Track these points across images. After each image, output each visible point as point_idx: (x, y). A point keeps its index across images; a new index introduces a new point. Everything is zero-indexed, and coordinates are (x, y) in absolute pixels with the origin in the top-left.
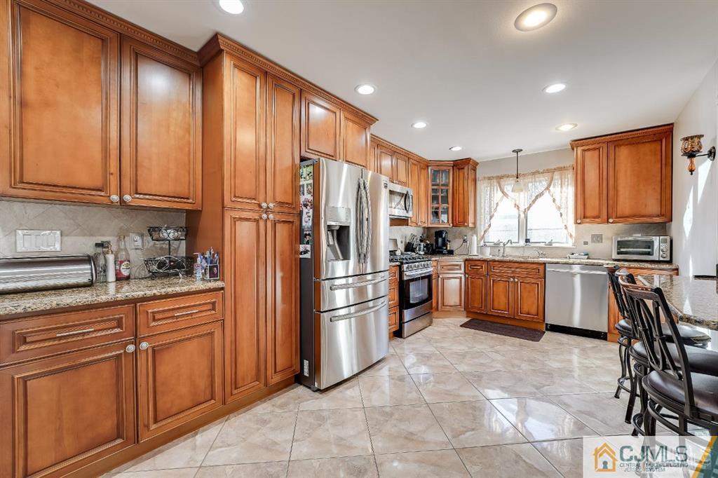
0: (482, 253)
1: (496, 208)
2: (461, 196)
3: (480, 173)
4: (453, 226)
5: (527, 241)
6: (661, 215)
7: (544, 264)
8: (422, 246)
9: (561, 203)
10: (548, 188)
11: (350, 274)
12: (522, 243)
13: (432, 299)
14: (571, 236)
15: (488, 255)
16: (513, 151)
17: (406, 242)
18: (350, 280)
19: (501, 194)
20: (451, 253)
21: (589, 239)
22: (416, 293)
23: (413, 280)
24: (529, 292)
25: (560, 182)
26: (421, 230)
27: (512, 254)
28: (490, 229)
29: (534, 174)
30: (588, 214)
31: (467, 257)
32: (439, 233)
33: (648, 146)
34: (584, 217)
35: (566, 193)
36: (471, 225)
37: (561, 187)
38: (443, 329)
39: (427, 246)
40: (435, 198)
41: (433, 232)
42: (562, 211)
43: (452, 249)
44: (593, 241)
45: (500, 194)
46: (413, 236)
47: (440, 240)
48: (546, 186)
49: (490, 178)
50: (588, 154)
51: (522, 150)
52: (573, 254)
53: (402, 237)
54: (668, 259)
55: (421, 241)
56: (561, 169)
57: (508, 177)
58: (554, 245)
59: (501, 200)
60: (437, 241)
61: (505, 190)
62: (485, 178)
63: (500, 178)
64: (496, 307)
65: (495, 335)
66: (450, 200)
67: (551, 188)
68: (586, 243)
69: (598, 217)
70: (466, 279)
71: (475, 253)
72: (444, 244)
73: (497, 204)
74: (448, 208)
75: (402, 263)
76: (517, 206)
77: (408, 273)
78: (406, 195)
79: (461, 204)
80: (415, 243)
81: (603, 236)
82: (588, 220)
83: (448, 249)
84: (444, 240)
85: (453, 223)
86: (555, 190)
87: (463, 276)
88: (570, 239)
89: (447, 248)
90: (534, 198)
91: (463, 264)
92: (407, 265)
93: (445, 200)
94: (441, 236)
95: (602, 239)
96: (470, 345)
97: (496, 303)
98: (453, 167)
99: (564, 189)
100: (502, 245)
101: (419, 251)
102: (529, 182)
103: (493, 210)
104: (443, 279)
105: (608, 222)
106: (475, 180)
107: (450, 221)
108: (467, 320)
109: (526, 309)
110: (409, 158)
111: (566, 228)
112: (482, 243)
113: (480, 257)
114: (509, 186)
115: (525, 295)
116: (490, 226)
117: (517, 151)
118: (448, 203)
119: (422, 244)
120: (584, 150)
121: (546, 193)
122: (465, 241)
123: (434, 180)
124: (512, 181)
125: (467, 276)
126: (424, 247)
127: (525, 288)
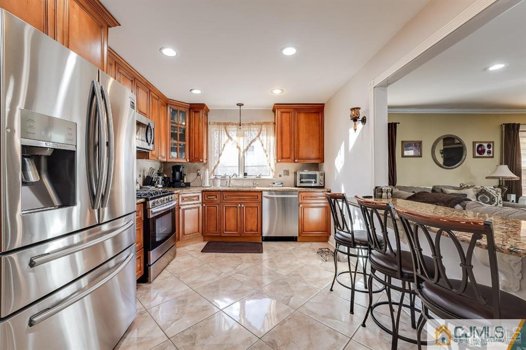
0: (214, 184)
1: (223, 148)
2: (197, 136)
3: (211, 118)
4: (189, 162)
5: (245, 174)
6: (319, 159)
7: (261, 192)
8: (161, 179)
9: (267, 148)
10: (258, 136)
11: (75, 229)
12: (241, 176)
13: (175, 231)
14: (272, 171)
15: (219, 186)
16: (237, 104)
17: (144, 176)
18: (76, 238)
19: (228, 138)
20: (188, 185)
21: (282, 173)
22: (161, 229)
23: (158, 217)
24: (252, 214)
25: (266, 132)
26: (158, 164)
27: (235, 185)
28: (219, 165)
29: (249, 124)
30: (284, 156)
31: (203, 189)
32: (176, 168)
33: (313, 115)
34: (282, 158)
35: (269, 140)
36: (205, 161)
37: (267, 136)
38: (187, 259)
39: (164, 179)
40: (173, 136)
41: (170, 166)
42: (267, 153)
43: (188, 181)
44: (284, 175)
45: (226, 138)
46: (152, 170)
47: (177, 174)
48: (257, 135)
49: (219, 124)
50: (284, 115)
51: (243, 105)
52: (274, 184)
53: (140, 171)
54: (323, 185)
55: (159, 174)
56: (267, 123)
57: (233, 124)
58: (262, 177)
59: (227, 142)
60: (174, 175)
61: (230, 134)
62: (215, 123)
63: (226, 124)
64: (228, 229)
65: (232, 254)
66: (187, 138)
67: (261, 136)
68: (280, 176)
69: (289, 158)
70: (204, 208)
71: (207, 185)
72: (182, 177)
73: (224, 145)
74: (184, 145)
75: (147, 200)
76: (238, 147)
77: (154, 210)
78: (148, 127)
79: (197, 142)
80: (155, 176)
81: (290, 172)
82: (283, 160)
83: (185, 181)
84: (181, 173)
85: (189, 159)
86: (263, 137)
87: (200, 206)
88: (271, 173)
89: (183, 182)
90: (250, 142)
91: (200, 195)
92: (152, 201)
93: (182, 137)
94: (179, 171)
95: (289, 173)
96: (217, 271)
97: (227, 225)
98: (190, 109)
99: (268, 138)
100: (228, 177)
101: (158, 184)
102: (247, 131)
103: (221, 150)
104: (184, 210)
105: (294, 162)
106: (207, 124)
107: (188, 157)
108: (204, 244)
109: (249, 227)
110: (150, 90)
111: (270, 165)
112: (213, 177)
113: (213, 188)
114: (233, 131)
115: (249, 217)
116: (219, 162)
117: (240, 105)
118: (185, 141)
119: (161, 177)
120: (282, 112)
121: (258, 140)
122: (198, 175)
123: (172, 118)
124: (234, 128)
125: (204, 205)
126: (162, 180)
127: (249, 211)
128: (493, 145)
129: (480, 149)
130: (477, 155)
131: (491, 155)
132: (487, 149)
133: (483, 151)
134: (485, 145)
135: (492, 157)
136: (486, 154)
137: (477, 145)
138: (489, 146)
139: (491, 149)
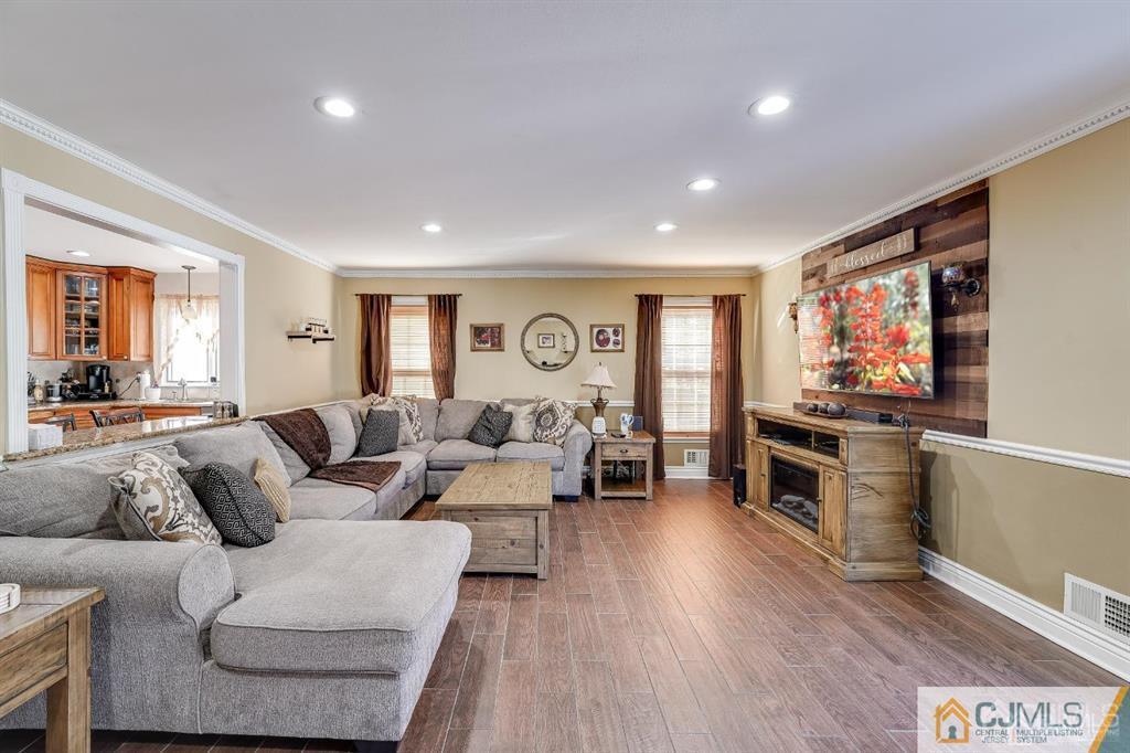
2: (120, 318)
4: (108, 359)
16: (183, 267)
32: (91, 369)
36: (134, 359)
40: (73, 318)
49: (168, 296)
51: (194, 268)
62: (162, 295)
63: (179, 297)
66: (103, 322)
79: (120, 328)
85: (108, 356)
98: (107, 275)
107: (104, 352)
117: (189, 268)
122: (137, 380)
128: (623, 330)
129: (601, 337)
130: (596, 347)
131: (620, 347)
132: (612, 338)
133: (607, 341)
134: (610, 330)
135: (622, 351)
136: (611, 346)
137: (596, 330)
138: (616, 333)
139: (620, 338)
